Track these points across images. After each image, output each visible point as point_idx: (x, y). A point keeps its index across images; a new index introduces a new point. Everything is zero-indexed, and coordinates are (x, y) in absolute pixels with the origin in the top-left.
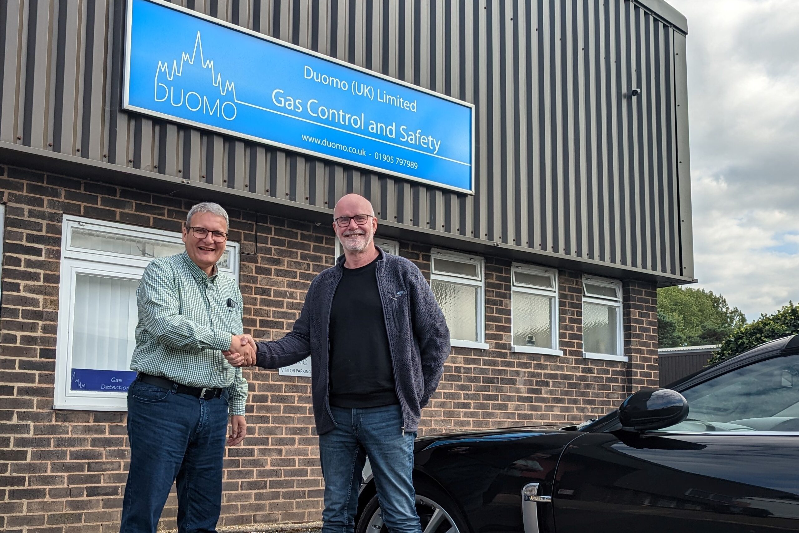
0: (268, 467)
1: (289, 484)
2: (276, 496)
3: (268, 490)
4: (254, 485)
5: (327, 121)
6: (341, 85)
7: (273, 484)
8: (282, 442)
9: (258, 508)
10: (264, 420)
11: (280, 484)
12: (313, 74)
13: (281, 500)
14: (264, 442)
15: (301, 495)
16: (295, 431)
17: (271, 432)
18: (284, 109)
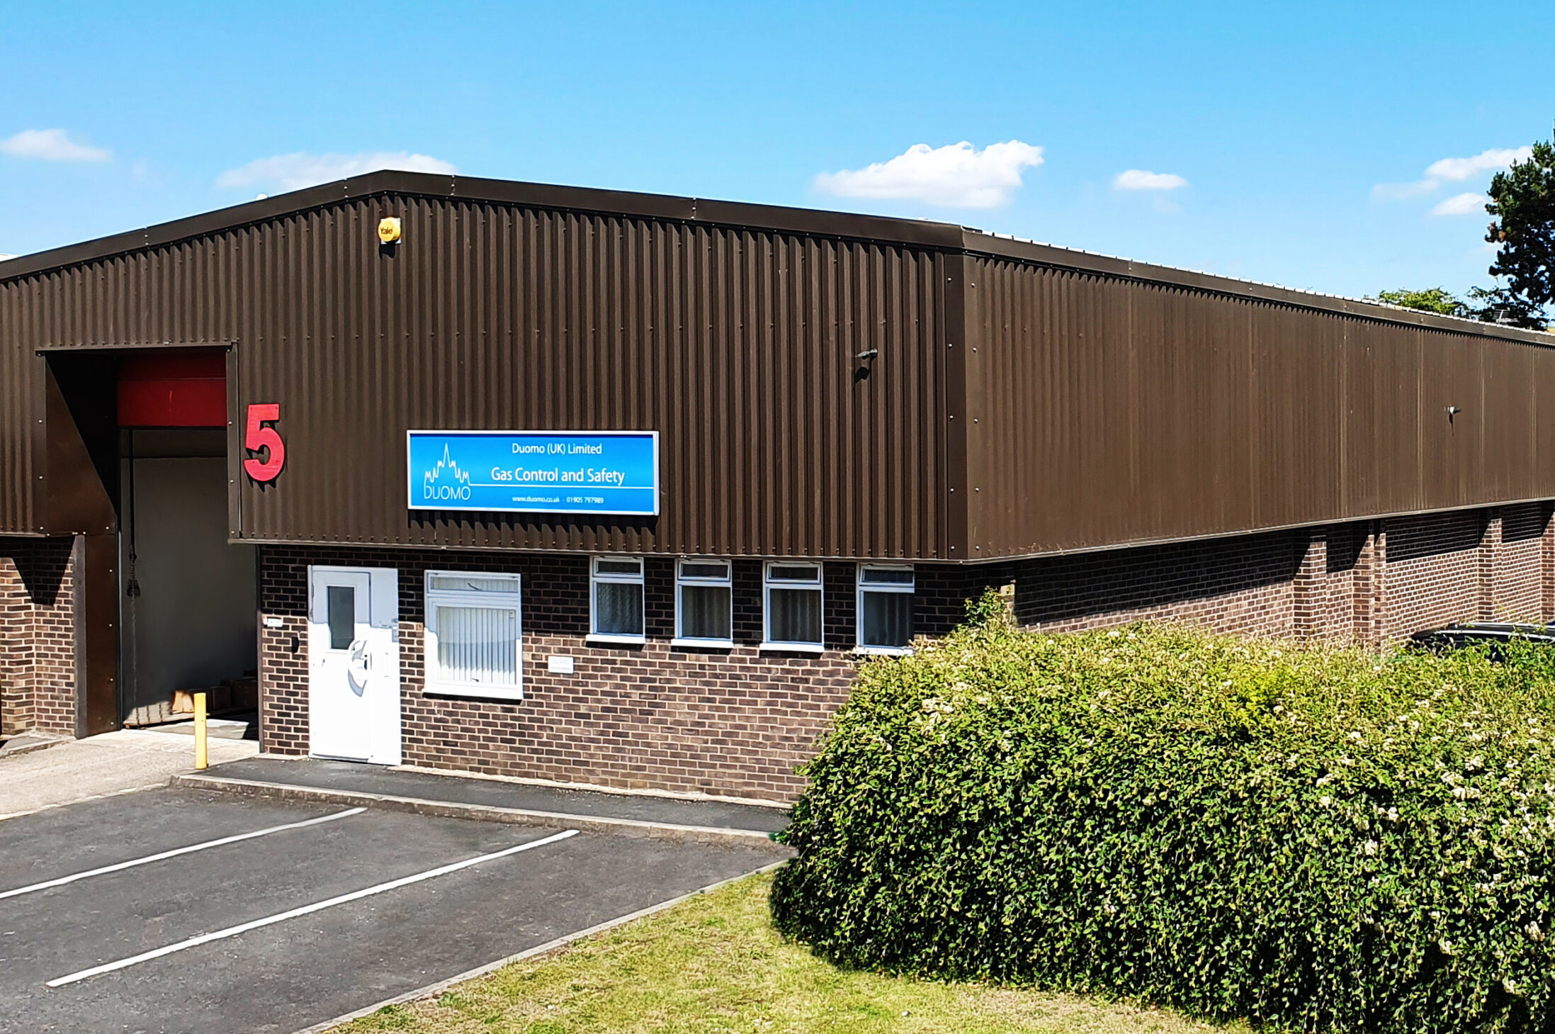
0: (545, 739)
1: (559, 753)
2: (550, 761)
3: (544, 756)
4: (535, 751)
5: (530, 482)
6: (539, 450)
7: (548, 752)
8: (552, 721)
9: (539, 767)
10: (541, 705)
11: (553, 753)
12: (519, 448)
13: (554, 764)
14: (541, 721)
15: (568, 762)
16: (562, 714)
17: (545, 713)
18: (500, 482)
